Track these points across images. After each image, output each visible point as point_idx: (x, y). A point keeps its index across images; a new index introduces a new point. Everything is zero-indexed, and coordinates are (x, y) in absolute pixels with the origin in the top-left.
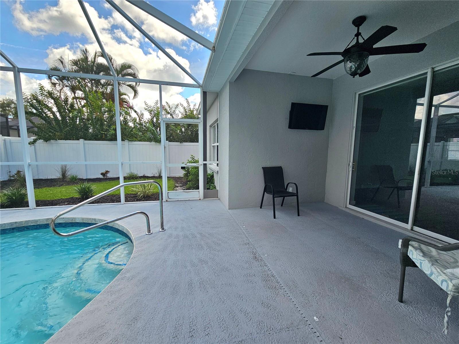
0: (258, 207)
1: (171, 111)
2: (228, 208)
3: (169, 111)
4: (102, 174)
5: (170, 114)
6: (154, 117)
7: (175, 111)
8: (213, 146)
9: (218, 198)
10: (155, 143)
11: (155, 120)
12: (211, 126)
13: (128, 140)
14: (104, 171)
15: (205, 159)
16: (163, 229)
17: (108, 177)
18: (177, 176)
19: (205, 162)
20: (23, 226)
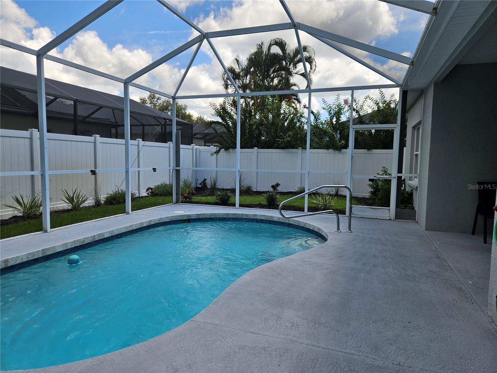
0: (469, 233)
1: (357, 107)
2: (424, 228)
3: (355, 107)
4: (273, 187)
5: (355, 111)
6: (334, 116)
7: (363, 106)
8: (415, 154)
9: (415, 221)
10: (333, 150)
11: (334, 120)
12: (414, 128)
13: (302, 147)
14: (274, 184)
15: (400, 170)
16: (350, 230)
17: (278, 190)
18: (359, 197)
19: (400, 175)
20: (240, 217)
